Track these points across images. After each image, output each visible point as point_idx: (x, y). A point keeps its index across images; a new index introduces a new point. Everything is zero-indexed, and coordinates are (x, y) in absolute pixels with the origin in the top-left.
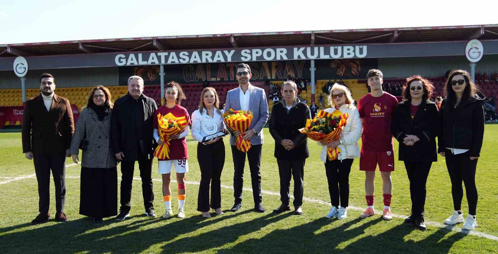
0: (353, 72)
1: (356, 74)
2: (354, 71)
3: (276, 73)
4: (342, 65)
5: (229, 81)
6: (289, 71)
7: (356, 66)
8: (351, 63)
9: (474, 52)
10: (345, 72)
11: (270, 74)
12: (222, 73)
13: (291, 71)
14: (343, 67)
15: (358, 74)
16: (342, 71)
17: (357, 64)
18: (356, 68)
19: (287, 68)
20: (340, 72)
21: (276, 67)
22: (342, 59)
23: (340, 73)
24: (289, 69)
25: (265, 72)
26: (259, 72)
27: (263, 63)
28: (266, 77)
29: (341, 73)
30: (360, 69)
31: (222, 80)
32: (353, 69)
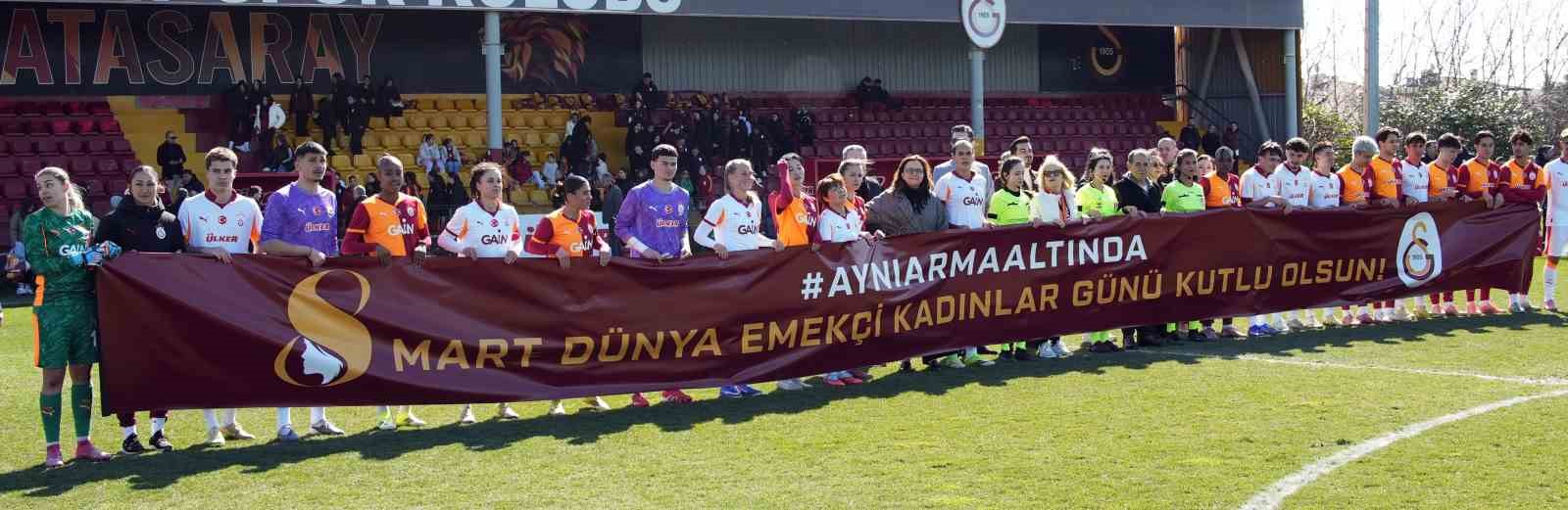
0: (559, 68)
1: (570, 73)
2: (565, 60)
3: (267, 57)
4: (520, 39)
5: (60, 87)
6: (321, 53)
7: (567, 43)
8: (552, 32)
9: (983, 15)
10: (531, 66)
11: (244, 64)
12: (26, 51)
13: (326, 52)
14: (522, 44)
15: (575, 72)
16: (521, 59)
17: (570, 35)
18: (569, 48)
19: (313, 38)
20: (512, 64)
21: (270, 34)
22: (521, 12)
23: (514, 68)
24: (321, 45)
25: (221, 52)
26: (196, 51)
27: (212, 13)
28: (224, 74)
29: (518, 71)
30: (581, 55)
31: (25, 80)
32: (559, 55)
